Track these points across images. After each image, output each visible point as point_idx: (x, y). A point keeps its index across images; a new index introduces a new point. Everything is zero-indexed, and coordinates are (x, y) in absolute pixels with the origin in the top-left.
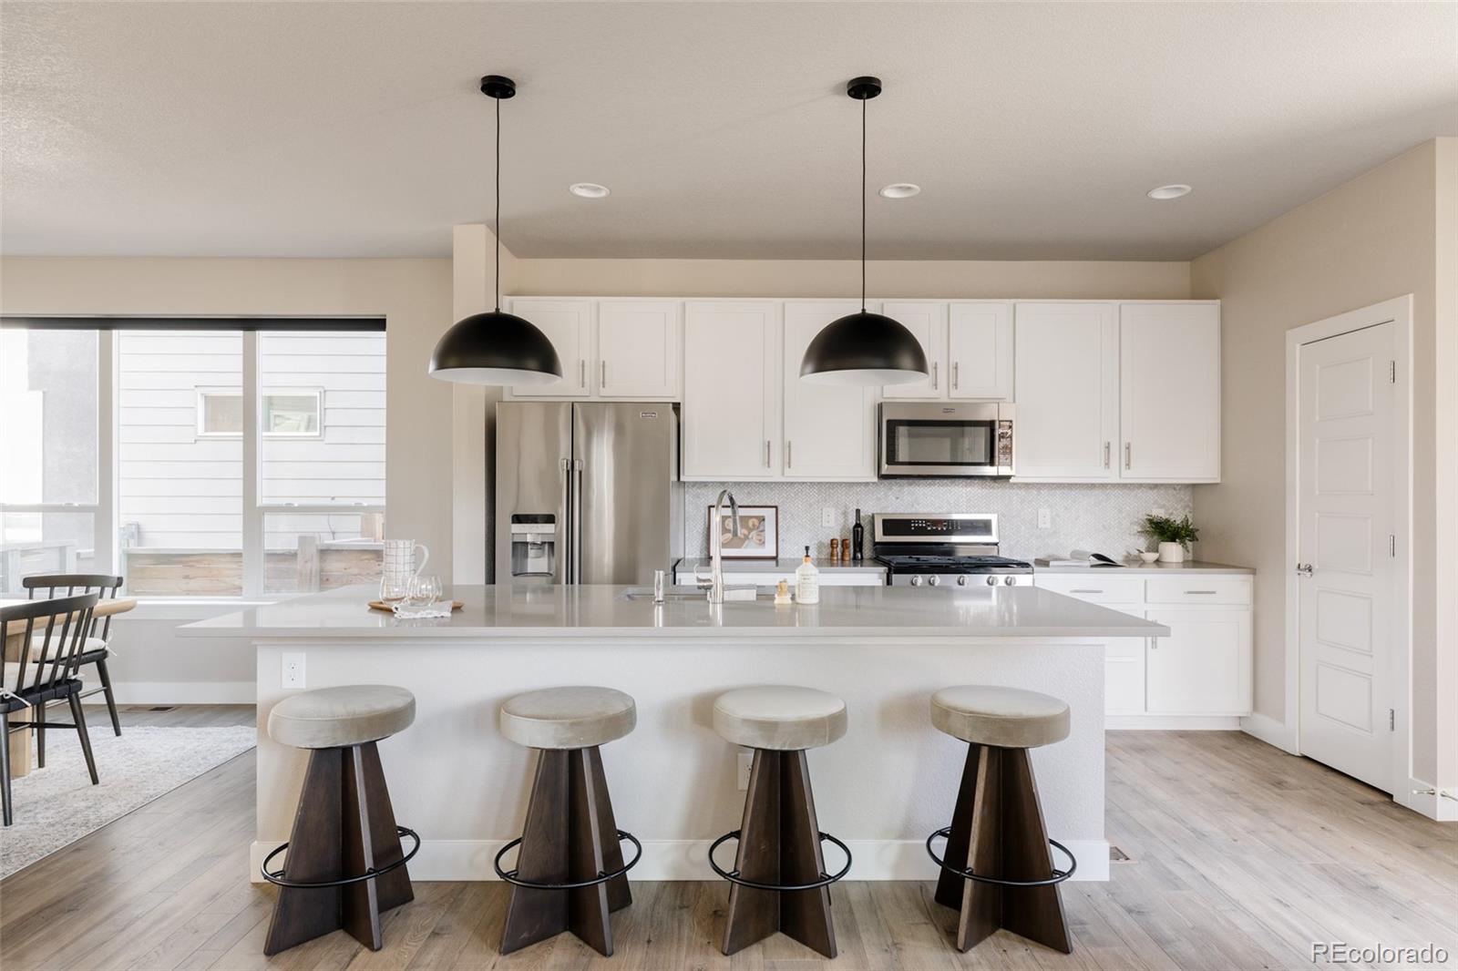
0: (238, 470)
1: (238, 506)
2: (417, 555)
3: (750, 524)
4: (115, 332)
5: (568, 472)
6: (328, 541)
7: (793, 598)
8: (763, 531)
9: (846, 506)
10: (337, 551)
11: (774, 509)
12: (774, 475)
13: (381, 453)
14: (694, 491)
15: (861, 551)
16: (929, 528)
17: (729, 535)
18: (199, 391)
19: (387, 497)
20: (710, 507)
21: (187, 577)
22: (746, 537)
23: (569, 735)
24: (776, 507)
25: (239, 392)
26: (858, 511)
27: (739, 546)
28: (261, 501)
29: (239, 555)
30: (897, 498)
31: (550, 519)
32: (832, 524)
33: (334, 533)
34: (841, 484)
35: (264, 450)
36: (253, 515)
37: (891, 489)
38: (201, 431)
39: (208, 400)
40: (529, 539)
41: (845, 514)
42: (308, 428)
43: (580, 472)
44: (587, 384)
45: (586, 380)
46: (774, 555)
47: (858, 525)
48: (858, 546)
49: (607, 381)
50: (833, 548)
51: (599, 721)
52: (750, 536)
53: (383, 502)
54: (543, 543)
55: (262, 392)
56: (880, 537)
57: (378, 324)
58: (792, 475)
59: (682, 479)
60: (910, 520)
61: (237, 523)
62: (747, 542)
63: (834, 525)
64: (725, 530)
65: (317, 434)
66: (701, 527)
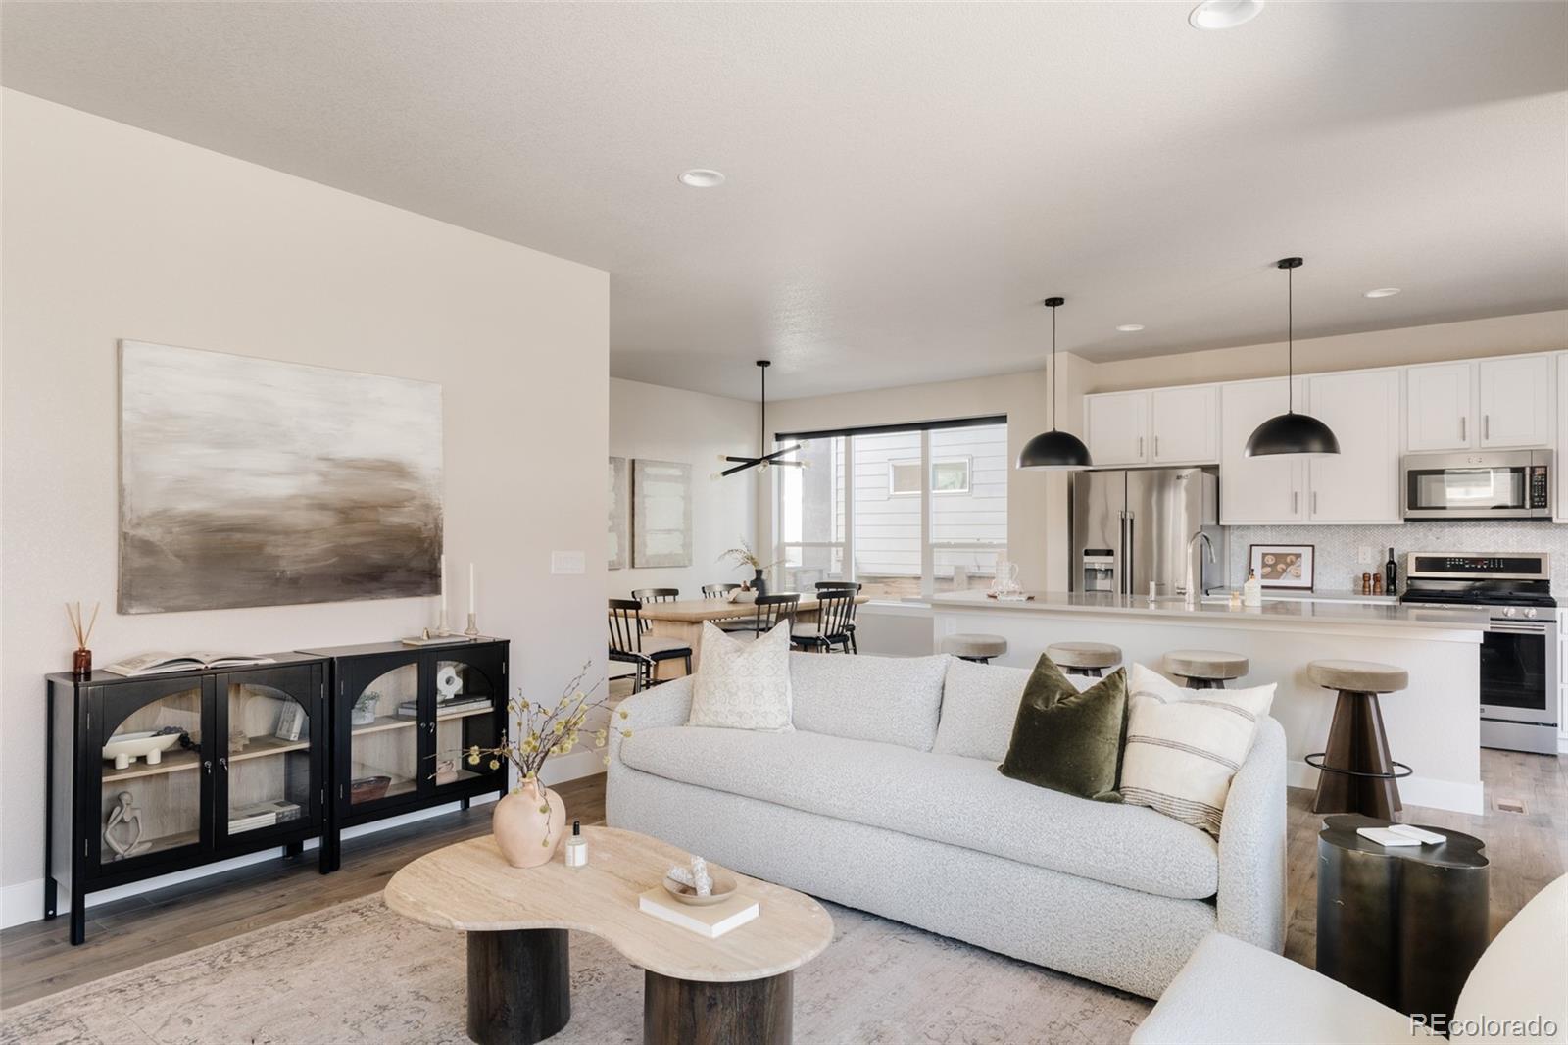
0: (918, 519)
1: (918, 545)
2: (1012, 569)
3: (1288, 560)
4: (853, 437)
5: (1123, 520)
6: (975, 571)
7: (1242, 602)
8: (1300, 566)
9: (1382, 546)
10: (980, 578)
11: (1311, 548)
12: (1303, 518)
13: (1004, 504)
14: (1236, 533)
15: (1394, 584)
16: (1467, 566)
17: (1269, 569)
18: (891, 463)
19: (1009, 539)
20: (1252, 546)
21: (886, 593)
22: (1284, 571)
23: (1078, 659)
24: (1313, 546)
25: (919, 462)
26: (1391, 550)
27: (1278, 578)
28: (933, 540)
29: (919, 578)
30: (1437, 538)
31: (1110, 553)
32: (1369, 560)
33: (979, 566)
34: (1377, 526)
35: (934, 504)
36: (928, 550)
37: (1430, 530)
38: (891, 490)
39: (895, 467)
40: (1096, 566)
41: (1382, 552)
42: (962, 488)
43: (1132, 521)
44: (1144, 455)
45: (1144, 451)
46: (1310, 586)
47: (1391, 562)
48: (1392, 579)
49: (1159, 450)
50: (1365, 581)
51: (1094, 654)
52: (1288, 570)
53: (1006, 541)
54: (1107, 570)
55: (933, 461)
56: (1413, 573)
57: (1002, 419)
58: (1321, 518)
59: (1221, 523)
60: (1446, 558)
61: (918, 558)
62: (1284, 575)
63: (1371, 561)
64: (1264, 565)
65: (967, 490)
66: (1244, 561)
